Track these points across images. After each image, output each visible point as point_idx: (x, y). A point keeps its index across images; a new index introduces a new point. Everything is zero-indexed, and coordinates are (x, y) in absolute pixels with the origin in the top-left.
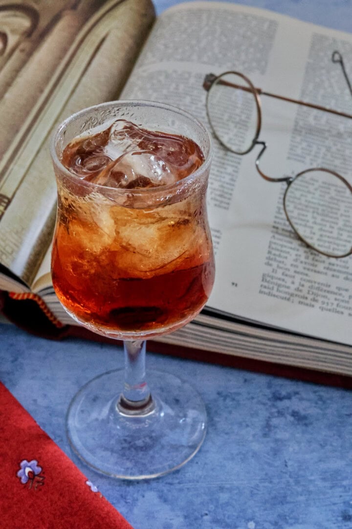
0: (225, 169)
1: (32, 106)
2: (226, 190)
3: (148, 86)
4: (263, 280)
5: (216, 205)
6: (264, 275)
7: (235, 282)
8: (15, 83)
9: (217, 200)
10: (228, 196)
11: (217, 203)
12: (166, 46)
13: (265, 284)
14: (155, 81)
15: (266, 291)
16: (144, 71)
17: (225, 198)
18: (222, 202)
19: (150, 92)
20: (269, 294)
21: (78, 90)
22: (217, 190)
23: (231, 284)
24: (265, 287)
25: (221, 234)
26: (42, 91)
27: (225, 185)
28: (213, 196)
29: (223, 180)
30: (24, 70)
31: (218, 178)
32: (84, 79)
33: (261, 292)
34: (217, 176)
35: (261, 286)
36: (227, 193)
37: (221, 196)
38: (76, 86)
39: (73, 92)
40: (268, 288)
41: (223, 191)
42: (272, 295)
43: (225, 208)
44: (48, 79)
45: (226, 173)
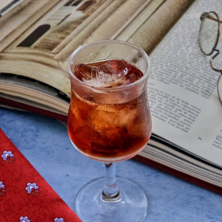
0: (214, 76)
1: (120, 27)
2: (211, 88)
3: (187, 25)
4: (216, 139)
5: (202, 96)
6: (218, 136)
7: (201, 137)
8: (114, 13)
9: (204, 93)
10: (211, 92)
11: (204, 94)
12: (203, 5)
13: (217, 141)
14: (191, 24)
15: (217, 145)
16: (187, 17)
17: (209, 92)
18: (206, 94)
19: (186, 29)
20: (218, 147)
21: (147, 22)
22: (206, 88)
23: (198, 138)
24: (217, 143)
25: (200, 111)
26: (127, 20)
27: (211, 85)
28: (202, 90)
29: (211, 82)
30: (121, 7)
31: (208, 81)
32: (152, 17)
33: (213, 145)
34: (208, 80)
35: (215, 141)
36: (211, 90)
37: (207, 91)
38: (147, 20)
39: (144, 23)
40: (218, 143)
41: (209, 88)
42: (219, 147)
43: (207, 98)
44: (132, 14)
45: (214, 79)
